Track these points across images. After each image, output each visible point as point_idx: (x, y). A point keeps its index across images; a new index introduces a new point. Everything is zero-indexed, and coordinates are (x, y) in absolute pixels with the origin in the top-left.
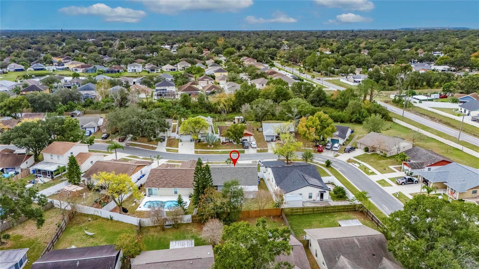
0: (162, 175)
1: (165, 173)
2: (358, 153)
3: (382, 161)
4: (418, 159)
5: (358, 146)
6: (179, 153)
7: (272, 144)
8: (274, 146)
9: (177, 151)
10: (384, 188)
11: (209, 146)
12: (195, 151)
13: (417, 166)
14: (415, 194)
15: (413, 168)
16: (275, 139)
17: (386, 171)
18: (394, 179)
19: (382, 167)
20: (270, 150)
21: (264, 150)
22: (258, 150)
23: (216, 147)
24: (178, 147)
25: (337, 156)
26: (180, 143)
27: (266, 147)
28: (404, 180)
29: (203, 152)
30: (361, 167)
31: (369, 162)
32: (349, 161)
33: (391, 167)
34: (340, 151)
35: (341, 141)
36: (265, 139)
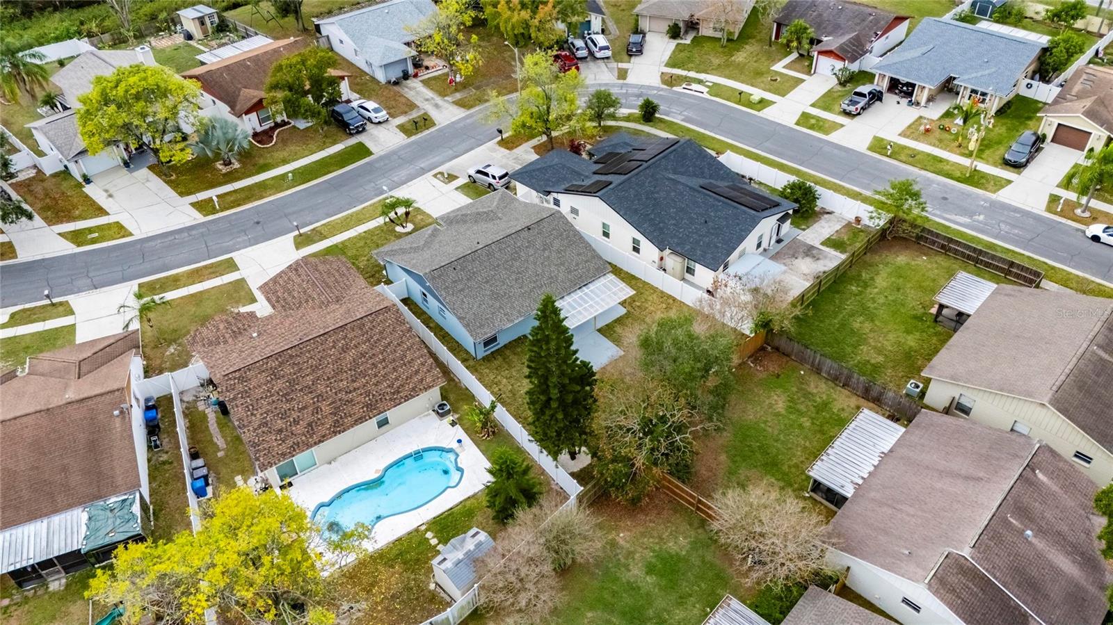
0: (280, 384)
1: (288, 370)
2: (659, 47)
3: (740, 57)
4: (835, 29)
5: (644, 24)
6: (138, 235)
7: (416, 90)
8: (429, 93)
9: (120, 229)
10: (834, 137)
11: (219, 165)
12: (198, 206)
13: (854, 50)
14: (910, 132)
15: (853, 60)
16: (411, 70)
17: (784, 87)
18: (826, 102)
19: (759, 74)
20: (434, 114)
21: (423, 122)
22: (402, 128)
23: (250, 160)
24: (101, 212)
25: (623, 74)
26: (88, 189)
27: (412, 106)
28: (863, 101)
29: (229, 201)
30: (716, 90)
31: (718, 70)
32: (670, 81)
33: (779, 67)
34: (616, 57)
35: (596, 23)
36: (381, 76)
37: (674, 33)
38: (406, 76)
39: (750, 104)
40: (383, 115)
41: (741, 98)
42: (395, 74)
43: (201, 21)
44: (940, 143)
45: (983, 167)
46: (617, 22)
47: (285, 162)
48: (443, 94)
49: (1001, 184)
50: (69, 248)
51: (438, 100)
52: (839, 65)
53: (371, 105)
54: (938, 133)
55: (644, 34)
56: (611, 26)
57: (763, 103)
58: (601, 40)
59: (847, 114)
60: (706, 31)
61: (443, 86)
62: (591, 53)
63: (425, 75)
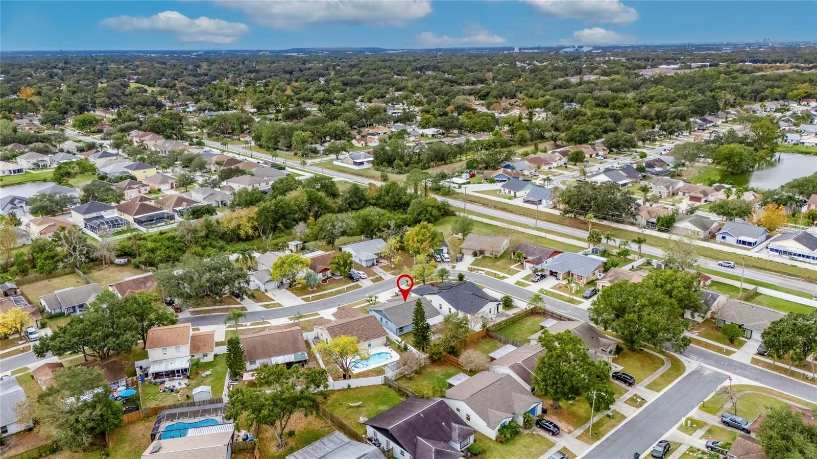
2: (469, 259)
3: (498, 263)
4: (533, 254)
5: (464, 251)
6: (285, 306)
7: (377, 270)
8: (382, 270)
9: (280, 305)
10: (527, 288)
11: (309, 289)
12: (304, 299)
13: (538, 261)
14: (554, 287)
15: (537, 264)
16: (375, 263)
17: (512, 272)
18: (527, 278)
19: (504, 268)
20: (383, 276)
21: (380, 278)
22: (372, 280)
23: (319, 287)
24: (272, 300)
25: (454, 267)
26: (266, 294)
27: (375, 274)
28: (538, 277)
29: (314, 298)
30: (488, 273)
31: (489, 267)
32: (471, 270)
33: (512, 267)
34: (452, 262)
35: (445, 250)
36: (364, 264)
37: (475, 254)
38: (373, 265)
39: (499, 278)
40: (366, 276)
41: (496, 275)
42: (370, 264)
43: (297, 246)
44: (564, 291)
45: (575, 298)
46: (454, 250)
47: (332, 288)
48: (387, 271)
49: (580, 302)
50: (264, 309)
51: (385, 273)
52: (532, 265)
53: (361, 272)
54: (563, 288)
55: (463, 255)
56: (451, 252)
57: (504, 277)
58: (446, 256)
59: (533, 281)
60: (487, 254)
61: (387, 268)
62: (442, 260)
63: (380, 265)
